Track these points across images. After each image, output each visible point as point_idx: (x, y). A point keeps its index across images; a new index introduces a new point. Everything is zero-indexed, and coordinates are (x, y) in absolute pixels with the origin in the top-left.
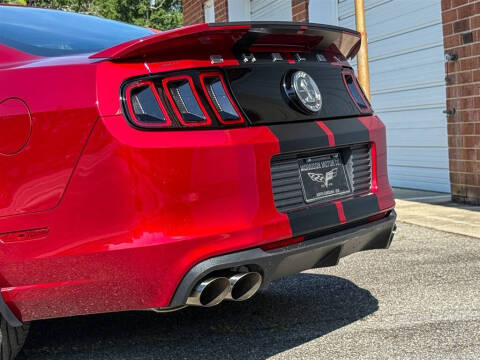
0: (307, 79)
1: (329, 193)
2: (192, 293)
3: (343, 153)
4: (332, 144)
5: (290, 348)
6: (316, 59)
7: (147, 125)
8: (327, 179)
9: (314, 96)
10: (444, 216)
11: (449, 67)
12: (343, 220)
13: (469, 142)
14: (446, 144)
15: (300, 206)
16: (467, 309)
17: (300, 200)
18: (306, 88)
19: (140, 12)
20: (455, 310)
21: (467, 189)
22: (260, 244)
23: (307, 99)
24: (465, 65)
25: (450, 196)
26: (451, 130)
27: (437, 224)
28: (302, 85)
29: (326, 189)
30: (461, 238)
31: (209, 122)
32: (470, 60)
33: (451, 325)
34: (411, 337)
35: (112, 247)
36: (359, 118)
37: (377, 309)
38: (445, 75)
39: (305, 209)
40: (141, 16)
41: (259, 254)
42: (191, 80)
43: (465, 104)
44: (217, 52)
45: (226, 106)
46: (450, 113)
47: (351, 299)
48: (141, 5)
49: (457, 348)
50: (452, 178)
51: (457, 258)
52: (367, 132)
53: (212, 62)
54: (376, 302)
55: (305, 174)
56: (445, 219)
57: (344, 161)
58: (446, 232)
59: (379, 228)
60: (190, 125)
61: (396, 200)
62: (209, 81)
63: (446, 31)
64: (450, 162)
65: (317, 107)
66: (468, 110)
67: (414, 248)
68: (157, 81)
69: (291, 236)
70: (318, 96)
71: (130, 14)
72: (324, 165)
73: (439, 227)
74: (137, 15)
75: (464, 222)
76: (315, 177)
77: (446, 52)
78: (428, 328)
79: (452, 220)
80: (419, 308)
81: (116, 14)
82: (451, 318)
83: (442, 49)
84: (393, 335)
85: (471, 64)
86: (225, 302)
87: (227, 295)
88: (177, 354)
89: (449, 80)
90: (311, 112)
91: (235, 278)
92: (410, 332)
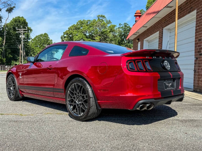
0: (167, 62)
1: (170, 88)
2: (138, 107)
3: (174, 80)
4: (172, 77)
5: (157, 121)
6: (169, 58)
7: (132, 70)
8: (170, 85)
9: (168, 66)
10: (192, 94)
11: (195, 61)
12: (173, 94)
13: (199, 78)
14: (193, 78)
15: (163, 91)
16: (199, 117)
17: (164, 89)
18: (167, 65)
19: (123, 43)
20: (196, 117)
21: (197, 89)
22: (154, 98)
23: (167, 67)
24: (199, 61)
25: (193, 90)
26: (195, 75)
27: (190, 96)
28: (166, 64)
29: (169, 87)
30: (196, 100)
31: (145, 70)
32: (201, 59)
33: (195, 121)
34: (186, 122)
35: (121, 95)
36: (178, 72)
37: (177, 115)
38: (194, 62)
39: (164, 91)
40: (123, 44)
41: (153, 100)
42: (142, 61)
43: (199, 69)
44: (148, 55)
45: (149, 67)
46: (195, 71)
47: (171, 112)
48: (123, 42)
49: (197, 126)
50: (194, 86)
51: (196, 105)
52: (180, 75)
53: (147, 58)
54: (177, 113)
55: (165, 83)
56: (192, 95)
57: (174, 81)
58: (193, 98)
59: (181, 97)
60: (140, 71)
61: (185, 91)
62: (145, 62)
63: (195, 52)
64: (194, 82)
65: (169, 69)
66: (199, 71)
67: (185, 101)
68: (134, 61)
69: (161, 97)
70: (169, 66)
71: (121, 44)
72: (169, 82)
73: (191, 97)
74: (122, 44)
75: (197, 96)
76: (167, 84)
77: (195, 57)
78: (190, 121)
79: (194, 96)
80: (187, 116)
81: (118, 43)
82: (195, 119)
83: (194, 57)
84: (182, 121)
85: (201, 60)
86: (145, 110)
87: (145, 108)
88: (132, 119)
89: (195, 64)
90: (167, 70)
91: (148, 105)
92: (186, 121)
